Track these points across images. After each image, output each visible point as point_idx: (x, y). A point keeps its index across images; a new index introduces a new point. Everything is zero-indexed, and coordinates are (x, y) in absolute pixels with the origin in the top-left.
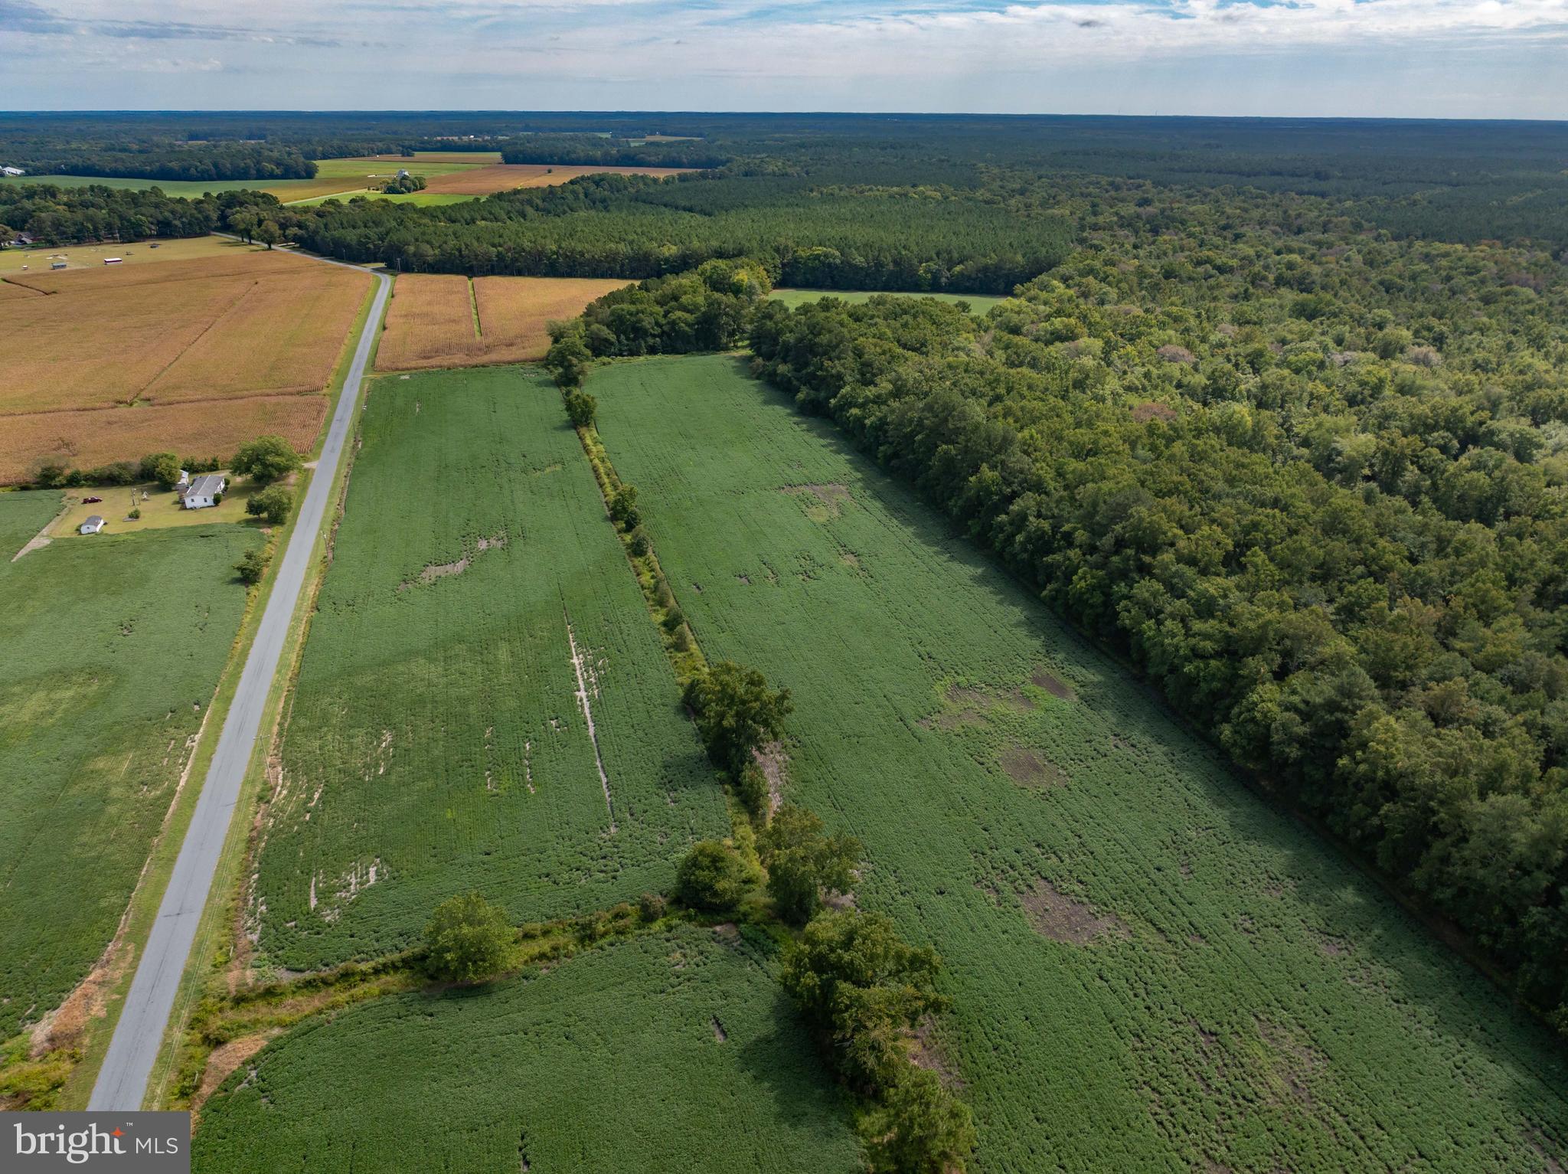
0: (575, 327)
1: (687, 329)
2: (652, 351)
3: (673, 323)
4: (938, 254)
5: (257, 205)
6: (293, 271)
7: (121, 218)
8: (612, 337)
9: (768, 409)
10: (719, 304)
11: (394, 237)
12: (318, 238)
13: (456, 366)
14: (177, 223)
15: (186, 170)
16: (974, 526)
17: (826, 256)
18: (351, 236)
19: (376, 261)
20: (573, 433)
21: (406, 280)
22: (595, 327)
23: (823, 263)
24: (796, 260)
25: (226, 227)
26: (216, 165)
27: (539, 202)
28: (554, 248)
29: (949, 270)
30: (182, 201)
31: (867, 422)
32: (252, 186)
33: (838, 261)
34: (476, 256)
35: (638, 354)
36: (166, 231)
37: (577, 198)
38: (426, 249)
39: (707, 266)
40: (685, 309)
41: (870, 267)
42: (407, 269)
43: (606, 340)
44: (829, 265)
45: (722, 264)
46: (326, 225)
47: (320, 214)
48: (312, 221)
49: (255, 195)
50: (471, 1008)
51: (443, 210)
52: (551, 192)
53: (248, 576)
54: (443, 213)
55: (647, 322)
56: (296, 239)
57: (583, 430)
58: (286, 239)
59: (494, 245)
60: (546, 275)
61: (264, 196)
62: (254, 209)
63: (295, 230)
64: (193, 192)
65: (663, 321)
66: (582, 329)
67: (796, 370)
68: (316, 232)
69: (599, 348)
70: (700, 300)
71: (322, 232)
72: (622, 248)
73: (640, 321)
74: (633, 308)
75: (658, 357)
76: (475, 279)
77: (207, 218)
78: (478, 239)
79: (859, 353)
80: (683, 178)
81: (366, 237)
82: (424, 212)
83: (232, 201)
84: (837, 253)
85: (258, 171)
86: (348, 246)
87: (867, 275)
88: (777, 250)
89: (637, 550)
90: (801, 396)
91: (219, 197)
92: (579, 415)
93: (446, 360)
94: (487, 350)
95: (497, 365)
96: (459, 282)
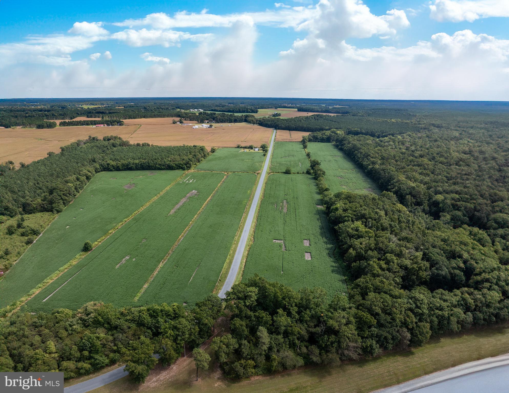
0: (307, 137)
1: (325, 139)
2: (319, 142)
3: (323, 138)
4: (381, 131)
6: (259, 128)
8: (312, 139)
10: (331, 135)
11: (277, 124)
12: (263, 124)
14: (238, 120)
15: (233, 110)
17: (357, 130)
18: (269, 123)
19: (273, 128)
20: (304, 149)
21: (278, 131)
22: (310, 137)
24: (351, 131)
25: (246, 121)
26: (239, 110)
27: (304, 119)
29: (382, 134)
30: (238, 116)
32: (250, 114)
34: (291, 127)
35: (316, 142)
36: (236, 121)
37: (312, 119)
38: (283, 126)
39: (332, 130)
40: (326, 135)
42: (279, 129)
45: (335, 130)
47: (263, 119)
48: (262, 121)
49: (251, 115)
50: (288, 175)
51: (285, 119)
52: (307, 117)
53: (264, 155)
55: (319, 137)
56: (258, 123)
58: (257, 123)
59: (295, 125)
60: (303, 131)
62: (251, 118)
63: (258, 122)
64: (240, 114)
65: (321, 137)
68: (263, 122)
69: (310, 140)
70: (328, 134)
72: (318, 127)
74: (317, 135)
76: (290, 131)
77: (243, 119)
78: (292, 124)
81: (272, 123)
82: (282, 119)
83: (247, 116)
84: (360, 130)
86: (269, 125)
88: (348, 129)
89: (309, 158)
90: (339, 147)
91: (245, 116)
92: (305, 147)
93: (286, 141)
94: (292, 140)
95: (293, 142)
96: (288, 131)
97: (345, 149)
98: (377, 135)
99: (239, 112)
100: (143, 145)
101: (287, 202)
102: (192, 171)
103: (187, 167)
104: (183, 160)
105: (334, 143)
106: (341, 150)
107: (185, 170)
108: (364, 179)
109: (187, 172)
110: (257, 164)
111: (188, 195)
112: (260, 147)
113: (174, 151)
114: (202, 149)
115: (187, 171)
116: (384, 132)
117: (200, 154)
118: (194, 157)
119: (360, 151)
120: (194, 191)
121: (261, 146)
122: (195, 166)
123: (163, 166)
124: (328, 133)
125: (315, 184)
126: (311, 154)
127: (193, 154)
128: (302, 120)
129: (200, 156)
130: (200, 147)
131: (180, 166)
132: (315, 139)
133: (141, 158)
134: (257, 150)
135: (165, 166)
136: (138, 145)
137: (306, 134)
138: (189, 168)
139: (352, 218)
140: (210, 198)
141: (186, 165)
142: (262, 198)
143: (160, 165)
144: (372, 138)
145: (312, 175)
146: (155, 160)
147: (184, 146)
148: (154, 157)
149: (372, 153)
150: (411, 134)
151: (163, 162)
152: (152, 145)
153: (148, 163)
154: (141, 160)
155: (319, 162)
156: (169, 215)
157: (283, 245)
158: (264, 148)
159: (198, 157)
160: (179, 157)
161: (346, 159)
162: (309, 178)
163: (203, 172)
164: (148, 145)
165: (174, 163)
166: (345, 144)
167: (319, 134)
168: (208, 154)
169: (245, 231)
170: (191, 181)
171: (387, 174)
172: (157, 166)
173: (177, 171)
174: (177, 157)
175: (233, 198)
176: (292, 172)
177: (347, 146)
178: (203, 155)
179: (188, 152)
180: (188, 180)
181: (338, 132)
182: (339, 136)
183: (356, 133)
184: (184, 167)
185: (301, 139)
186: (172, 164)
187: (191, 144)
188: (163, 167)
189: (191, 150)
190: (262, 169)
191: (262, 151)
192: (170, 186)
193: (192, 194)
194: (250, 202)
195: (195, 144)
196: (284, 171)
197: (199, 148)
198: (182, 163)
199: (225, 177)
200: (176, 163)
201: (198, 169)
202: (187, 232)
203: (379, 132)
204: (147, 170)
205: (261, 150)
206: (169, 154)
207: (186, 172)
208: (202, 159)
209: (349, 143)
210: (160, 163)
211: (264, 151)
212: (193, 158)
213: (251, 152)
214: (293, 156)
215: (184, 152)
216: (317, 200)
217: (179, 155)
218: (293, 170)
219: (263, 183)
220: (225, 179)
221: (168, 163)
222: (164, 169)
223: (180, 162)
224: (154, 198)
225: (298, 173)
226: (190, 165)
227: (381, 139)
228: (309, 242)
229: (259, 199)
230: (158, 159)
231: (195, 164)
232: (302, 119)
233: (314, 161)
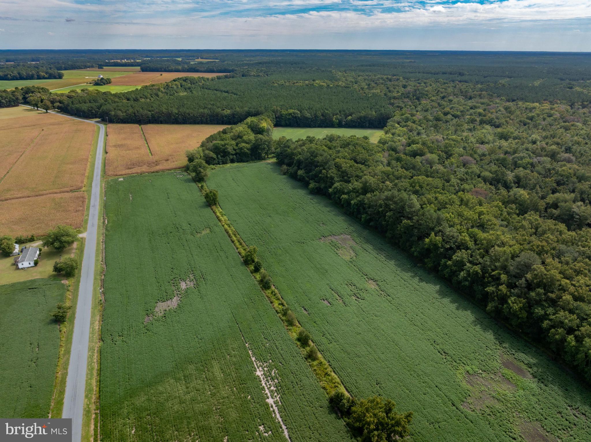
0: (198, 152)
1: (247, 151)
2: (232, 161)
3: (241, 149)
5: (40, 92)
6: (59, 124)
8: (214, 156)
9: (295, 191)
10: (261, 140)
11: (104, 108)
12: (69, 108)
13: (144, 172)
17: (294, 113)
18: (84, 107)
19: (96, 118)
20: (209, 210)
21: (111, 126)
22: (207, 152)
23: (293, 117)
24: (281, 115)
25: (25, 102)
27: (162, 89)
28: (176, 112)
29: (346, 118)
31: (352, 202)
33: (299, 116)
34: (142, 115)
35: (226, 163)
37: (178, 87)
38: (120, 113)
39: (248, 120)
40: (245, 142)
41: (313, 118)
42: (111, 121)
43: (212, 157)
44: (296, 117)
45: (254, 119)
46: (72, 102)
47: (69, 97)
48: (66, 100)
49: (38, 87)
51: (123, 94)
52: (167, 85)
54: (123, 96)
55: (230, 149)
56: (59, 108)
57: (214, 207)
58: (54, 107)
59: (150, 111)
61: (42, 88)
62: (39, 95)
63: (58, 104)
65: (236, 148)
66: (201, 154)
67: (306, 173)
70: (252, 138)
71: (71, 105)
72: (206, 111)
73: (227, 148)
74: (223, 143)
75: (235, 164)
76: (142, 126)
77: (18, 99)
78: (142, 108)
79: (338, 167)
80: (219, 78)
81: (92, 107)
82: (115, 95)
83: (28, 91)
84: (299, 112)
85: (38, 76)
86: (84, 112)
87: (312, 121)
89: (266, 285)
91: (22, 89)
94: (158, 163)
96: (135, 127)
98: (337, 121)
99: (21, 77)
128: (160, 94)
132: (222, 156)
232: (159, 90)
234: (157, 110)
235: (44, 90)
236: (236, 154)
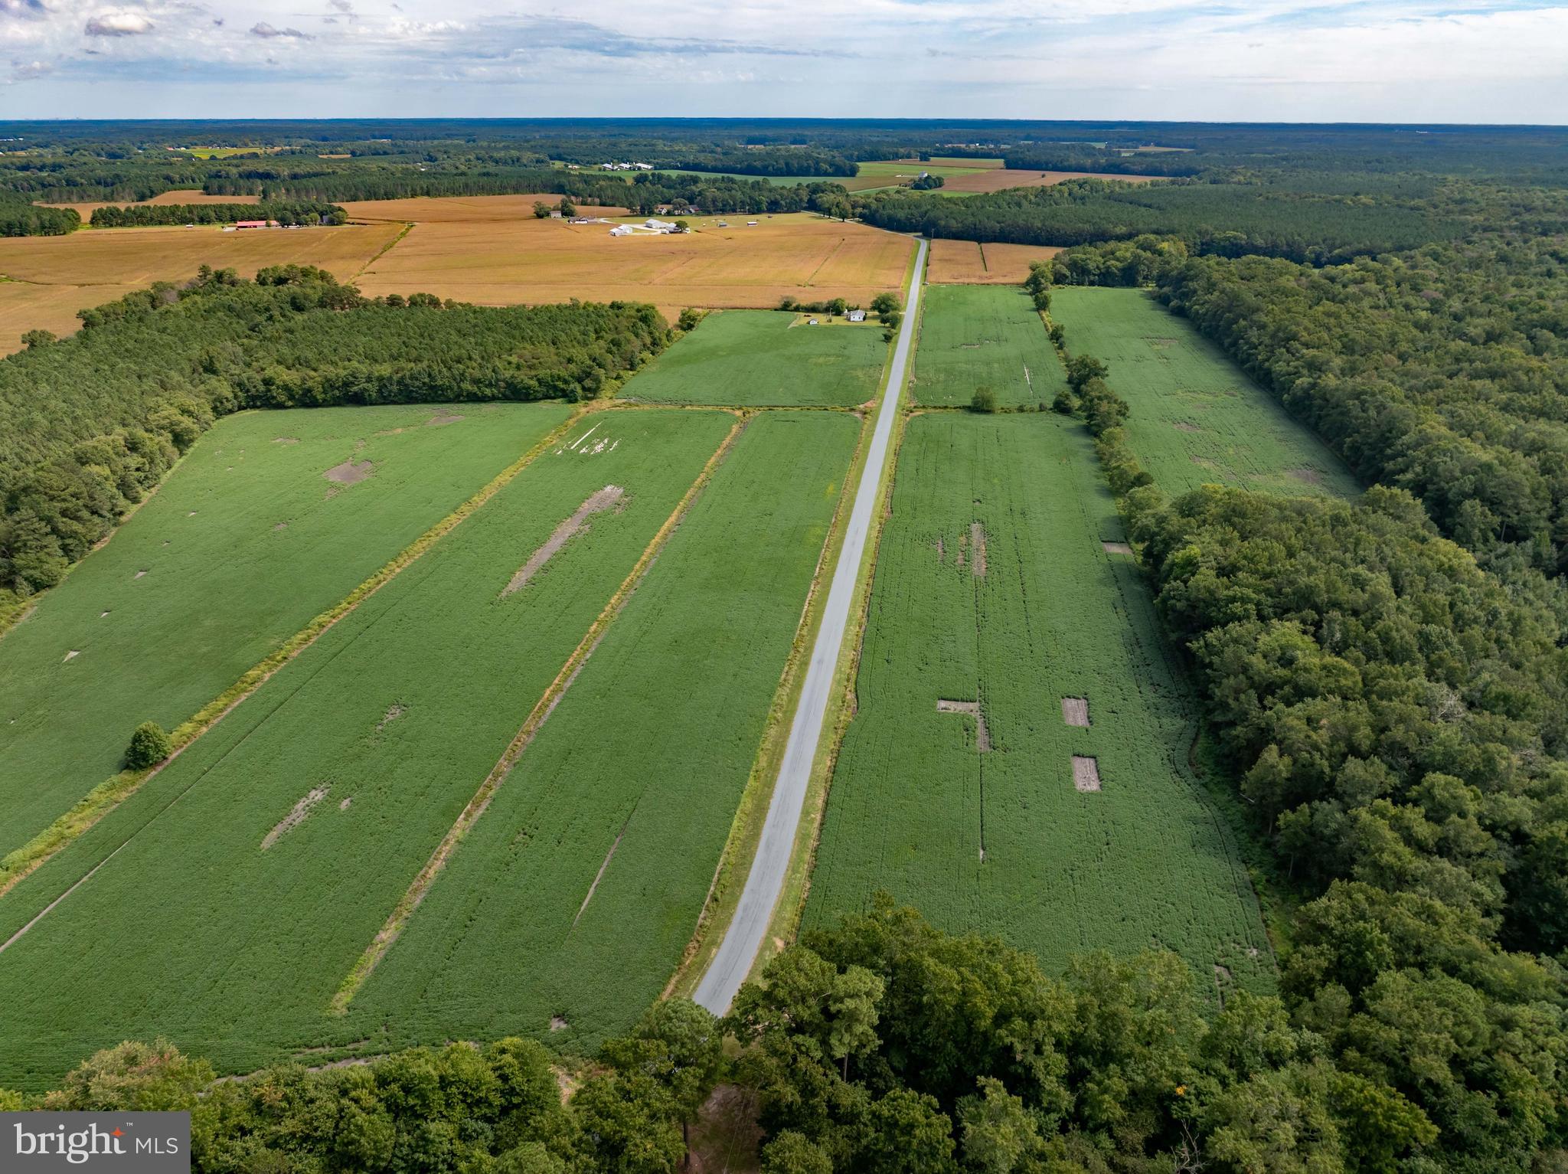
0: (1047, 266)
1: (1117, 272)
2: (1092, 284)
3: (1108, 267)
4: (1324, 241)
5: (833, 192)
6: (864, 234)
7: (751, 198)
8: (1068, 273)
9: (1154, 314)
10: (1140, 257)
11: (931, 214)
12: (878, 215)
13: (973, 284)
14: (783, 203)
15: (766, 167)
16: (1233, 350)
17: (1235, 238)
18: (901, 214)
19: (916, 231)
20: (1036, 314)
21: (937, 243)
22: (1058, 266)
23: (1233, 244)
24: (1212, 239)
25: (813, 206)
26: (787, 164)
27: (1032, 198)
28: (1040, 225)
29: (1330, 252)
30: (783, 188)
32: (830, 180)
33: (1243, 242)
34: (985, 229)
35: (1083, 284)
36: (774, 207)
37: (1062, 196)
38: (953, 223)
39: (1141, 237)
40: (1118, 260)
42: (938, 236)
43: (1064, 275)
44: (1236, 245)
45: (1152, 237)
46: (882, 207)
47: (878, 200)
48: (872, 204)
49: (832, 185)
50: (983, 416)
51: (963, 200)
52: (1042, 191)
53: (888, 338)
55: (1091, 266)
56: (862, 216)
57: (1042, 312)
58: (854, 215)
59: (998, 222)
60: (1031, 244)
61: (837, 186)
62: (832, 196)
63: (859, 210)
64: (790, 182)
65: (1102, 266)
66: (1050, 266)
67: (1173, 291)
68: (877, 211)
69: (1059, 280)
70: (1128, 255)
71: (880, 212)
72: (1087, 227)
73: (1087, 265)
74: (1084, 257)
75: (1096, 287)
76: (983, 245)
77: (801, 200)
78: (988, 218)
81: (911, 216)
82: (949, 200)
83: (815, 189)
84: (1245, 237)
85: (816, 169)
86: (899, 221)
88: (1199, 233)
89: (1061, 347)
90: (1172, 304)
91: (808, 186)
92: (1042, 305)
93: (967, 281)
94: (991, 277)
95: (996, 284)
96: (973, 245)
97: (1197, 312)
98: (1313, 256)
99: (789, 172)
100: (413, 302)
101: (986, 533)
102: (603, 404)
103: (584, 389)
104: (570, 361)
105: (1151, 287)
106: (1180, 313)
107: (576, 401)
108: (1279, 429)
109: (583, 410)
110: (860, 373)
111: (585, 505)
112: (869, 306)
113: (536, 329)
114: (645, 316)
115: (586, 406)
116: (1338, 242)
117: (637, 335)
118: (614, 349)
119: (1255, 317)
120: (609, 489)
121: (875, 302)
122: (618, 383)
123: (490, 385)
124: (1126, 250)
125: (1090, 453)
126: (1065, 333)
127: (609, 337)
128: (1025, 203)
129: (638, 343)
130: (638, 311)
131: (555, 388)
132: (1079, 274)
133: (400, 355)
134: (857, 317)
135: (496, 386)
136: (394, 301)
137: (1044, 256)
138: (592, 393)
139: (1258, 604)
140: (673, 519)
141: (580, 380)
142: (885, 515)
143: (476, 382)
144: (1295, 267)
145: (1077, 418)
146: (459, 362)
147: (574, 306)
148: (455, 352)
149: (1306, 329)
150: (1440, 249)
151: (489, 373)
152: (449, 304)
153: (430, 375)
154: (402, 363)
155: (1103, 364)
156: (504, 594)
157: (980, 721)
158: (885, 310)
159: (629, 348)
160: (552, 349)
161: (1201, 350)
162: (1068, 430)
163: (647, 407)
164: (434, 302)
165: (533, 373)
166: (1195, 292)
167: (1092, 257)
168: (668, 335)
169: (820, 662)
170: (599, 448)
171: (1372, 413)
172: (467, 386)
173: (545, 405)
174: (547, 352)
175: (767, 518)
176: (998, 405)
177: (1203, 302)
178: (648, 341)
179: (591, 328)
180: (589, 442)
181: (1165, 246)
182: (1168, 263)
183: (1234, 251)
184: (572, 391)
185: (1025, 276)
186: (525, 378)
187: (604, 297)
188: (488, 392)
189: (601, 322)
190: (879, 392)
191: (877, 323)
192: (512, 468)
193: (603, 500)
194: (837, 534)
195: (618, 300)
196: (969, 402)
197: (633, 313)
198: (564, 374)
199: (735, 428)
200: (542, 373)
201: (628, 396)
202: (579, 668)
203: (1317, 244)
204: (425, 401)
205: (874, 318)
206: (514, 338)
207: (581, 409)
208: (646, 355)
209: (1211, 287)
210: (477, 374)
211: (884, 321)
212: (610, 351)
213: (837, 328)
214: (998, 340)
215: (575, 328)
216: (1106, 520)
217: (554, 343)
218: (1001, 398)
219: (887, 454)
220: (735, 438)
221: (508, 374)
222: (493, 399)
223: (555, 372)
224: (445, 523)
225: (1021, 410)
226: (598, 381)
227: (1330, 269)
228: (1085, 708)
229: (872, 520)
230: (470, 358)
231: (618, 378)
232: (1025, 197)
233: (1083, 363)
234: (1010, 222)
235: (840, 188)
236: (1099, 275)
